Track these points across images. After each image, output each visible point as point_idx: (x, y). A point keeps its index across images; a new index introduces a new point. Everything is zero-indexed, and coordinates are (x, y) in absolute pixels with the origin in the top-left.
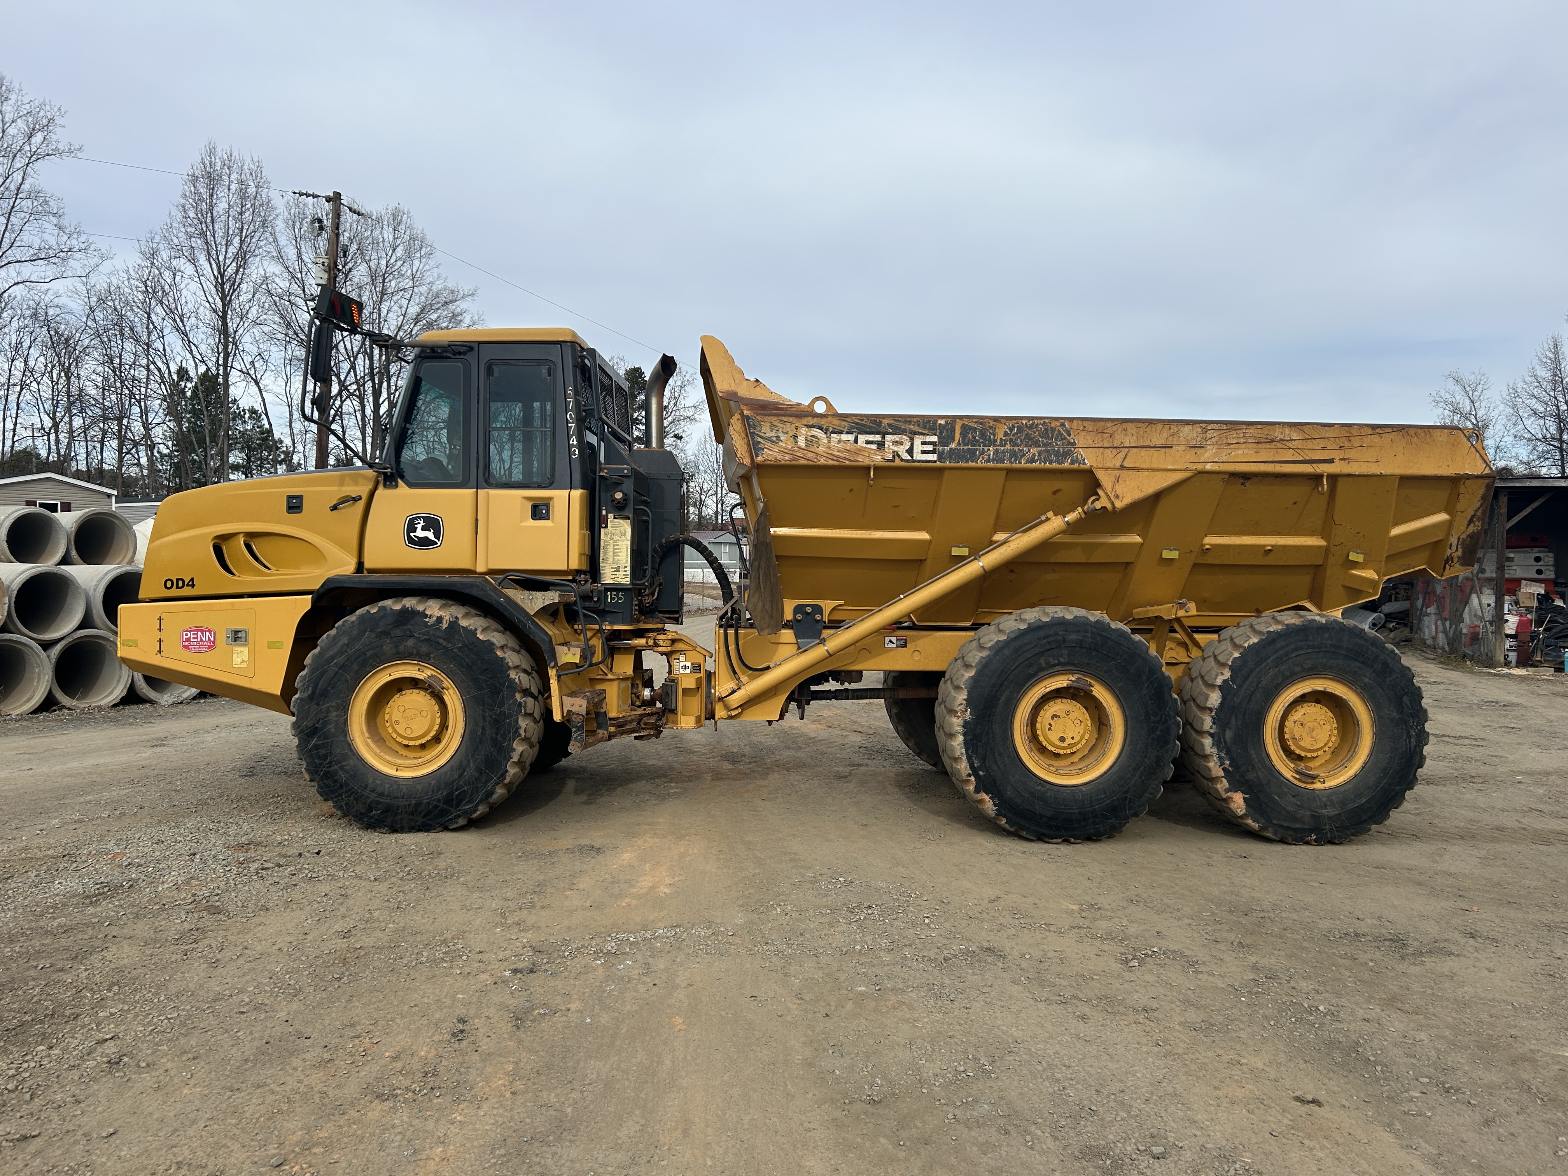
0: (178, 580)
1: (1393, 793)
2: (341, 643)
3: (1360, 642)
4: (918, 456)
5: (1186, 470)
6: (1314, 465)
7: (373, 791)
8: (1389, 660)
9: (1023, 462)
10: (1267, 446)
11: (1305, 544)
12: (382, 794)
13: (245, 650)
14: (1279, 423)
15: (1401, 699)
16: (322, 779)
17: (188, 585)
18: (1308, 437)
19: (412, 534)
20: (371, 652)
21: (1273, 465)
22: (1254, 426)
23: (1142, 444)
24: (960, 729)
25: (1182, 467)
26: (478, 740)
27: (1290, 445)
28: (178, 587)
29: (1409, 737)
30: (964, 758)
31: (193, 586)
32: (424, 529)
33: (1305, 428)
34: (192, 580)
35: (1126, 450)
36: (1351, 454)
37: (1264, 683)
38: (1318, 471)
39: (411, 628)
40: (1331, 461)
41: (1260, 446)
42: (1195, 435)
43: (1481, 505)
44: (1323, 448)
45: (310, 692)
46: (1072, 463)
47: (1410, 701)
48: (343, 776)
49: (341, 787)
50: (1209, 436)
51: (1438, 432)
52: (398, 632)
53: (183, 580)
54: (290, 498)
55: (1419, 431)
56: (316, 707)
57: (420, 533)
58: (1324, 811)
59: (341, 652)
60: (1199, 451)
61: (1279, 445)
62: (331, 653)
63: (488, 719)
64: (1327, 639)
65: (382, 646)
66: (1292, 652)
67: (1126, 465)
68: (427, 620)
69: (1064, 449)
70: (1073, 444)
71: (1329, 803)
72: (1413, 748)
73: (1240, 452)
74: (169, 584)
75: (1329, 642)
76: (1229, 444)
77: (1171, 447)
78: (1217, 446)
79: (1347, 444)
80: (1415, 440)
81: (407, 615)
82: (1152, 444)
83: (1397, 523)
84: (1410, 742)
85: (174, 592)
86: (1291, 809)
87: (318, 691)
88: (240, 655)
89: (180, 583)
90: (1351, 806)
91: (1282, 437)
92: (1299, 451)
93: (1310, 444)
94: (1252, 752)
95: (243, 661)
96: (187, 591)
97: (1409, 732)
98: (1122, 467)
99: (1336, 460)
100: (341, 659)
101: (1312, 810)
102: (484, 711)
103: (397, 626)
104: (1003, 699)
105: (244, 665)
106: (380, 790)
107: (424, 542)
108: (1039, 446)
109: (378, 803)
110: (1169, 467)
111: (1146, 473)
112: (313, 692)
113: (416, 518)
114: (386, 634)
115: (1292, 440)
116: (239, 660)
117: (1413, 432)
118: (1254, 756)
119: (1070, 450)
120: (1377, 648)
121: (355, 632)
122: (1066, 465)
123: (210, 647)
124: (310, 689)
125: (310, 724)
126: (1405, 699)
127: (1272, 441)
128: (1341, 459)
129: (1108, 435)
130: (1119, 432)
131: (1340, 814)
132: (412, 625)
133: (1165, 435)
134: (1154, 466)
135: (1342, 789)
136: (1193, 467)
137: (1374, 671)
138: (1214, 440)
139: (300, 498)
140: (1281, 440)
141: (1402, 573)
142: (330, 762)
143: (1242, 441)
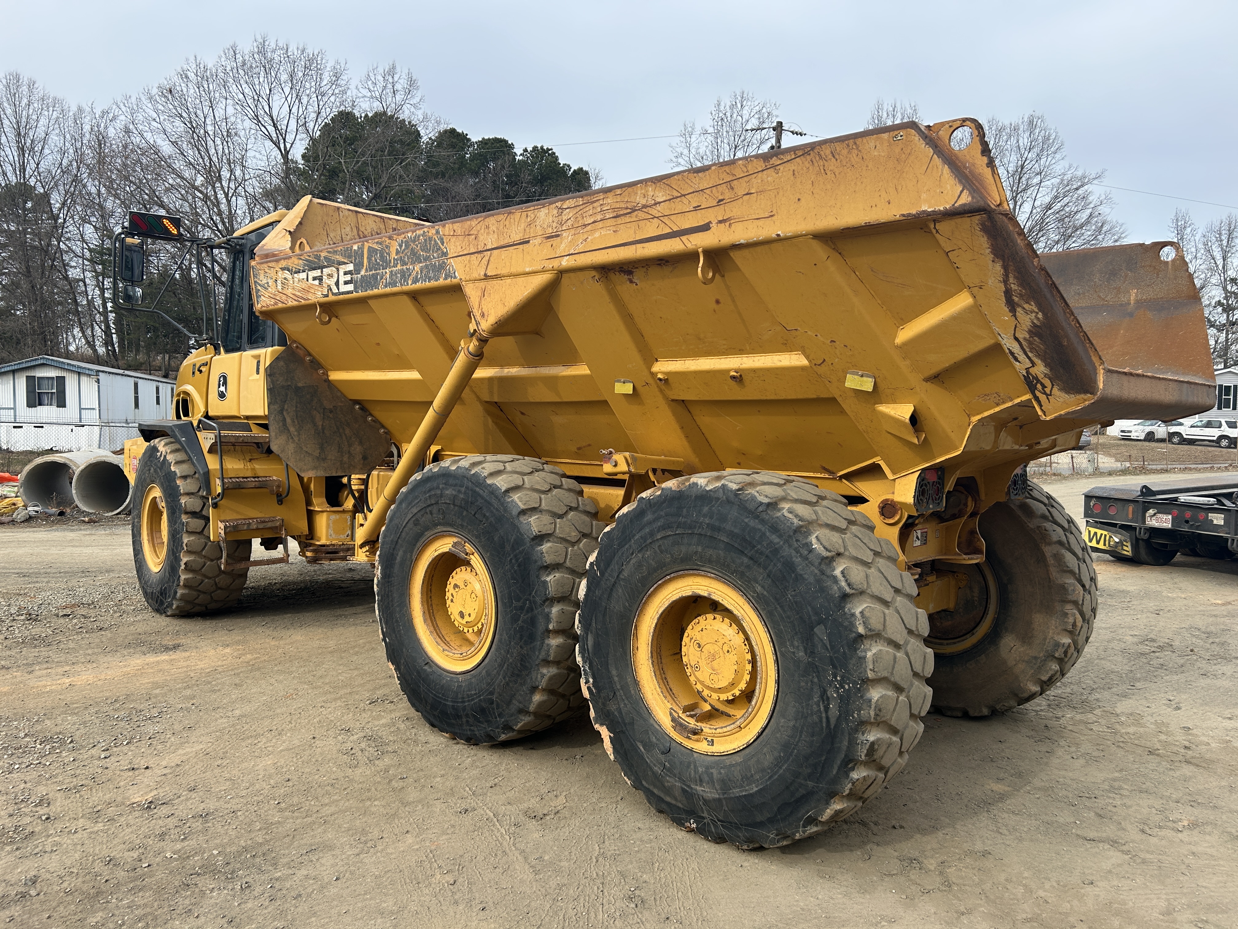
1: (802, 791)
3: (753, 523)
4: (344, 288)
5: (543, 271)
6: (684, 238)
8: (797, 560)
9: (410, 282)
10: (627, 219)
11: (779, 364)
14: (640, 182)
15: (812, 628)
18: (676, 194)
20: (143, 477)
21: (634, 246)
22: (612, 193)
23: (502, 243)
24: (377, 588)
25: (539, 267)
27: (654, 211)
29: (825, 698)
33: (672, 181)
35: (489, 253)
36: (733, 210)
37: (625, 574)
38: (689, 246)
39: (152, 460)
40: (706, 228)
41: (619, 221)
42: (551, 219)
43: (1005, 268)
44: (697, 208)
46: (446, 279)
47: (829, 635)
50: (565, 218)
51: (871, 142)
55: (838, 146)
58: (699, 788)
60: (555, 241)
61: (641, 215)
64: (705, 516)
65: (146, 473)
66: (658, 531)
67: (489, 274)
68: (158, 454)
69: (439, 261)
70: (445, 254)
71: (706, 778)
72: (833, 721)
73: (597, 235)
75: (707, 521)
76: (585, 225)
77: (528, 242)
78: (573, 231)
79: (728, 195)
80: (832, 164)
81: (153, 450)
82: (511, 241)
83: (904, 320)
84: (827, 709)
86: (657, 769)
90: (736, 792)
91: (644, 202)
92: (665, 220)
93: (679, 206)
94: (614, 672)
97: (824, 692)
98: (486, 277)
99: (713, 225)
101: (683, 782)
103: (150, 458)
104: (398, 559)
108: (421, 262)
110: (527, 270)
111: (509, 281)
114: (146, 463)
115: (656, 204)
117: (828, 152)
118: (616, 679)
119: (444, 262)
120: (780, 536)
122: (441, 282)
126: (819, 631)
127: (633, 210)
128: (720, 222)
129: (473, 237)
130: (482, 231)
131: (719, 800)
133: (523, 226)
134: (514, 270)
135: (728, 761)
136: (549, 265)
137: (769, 576)
138: (570, 223)
140: (645, 206)
141: (997, 409)
143: (599, 217)
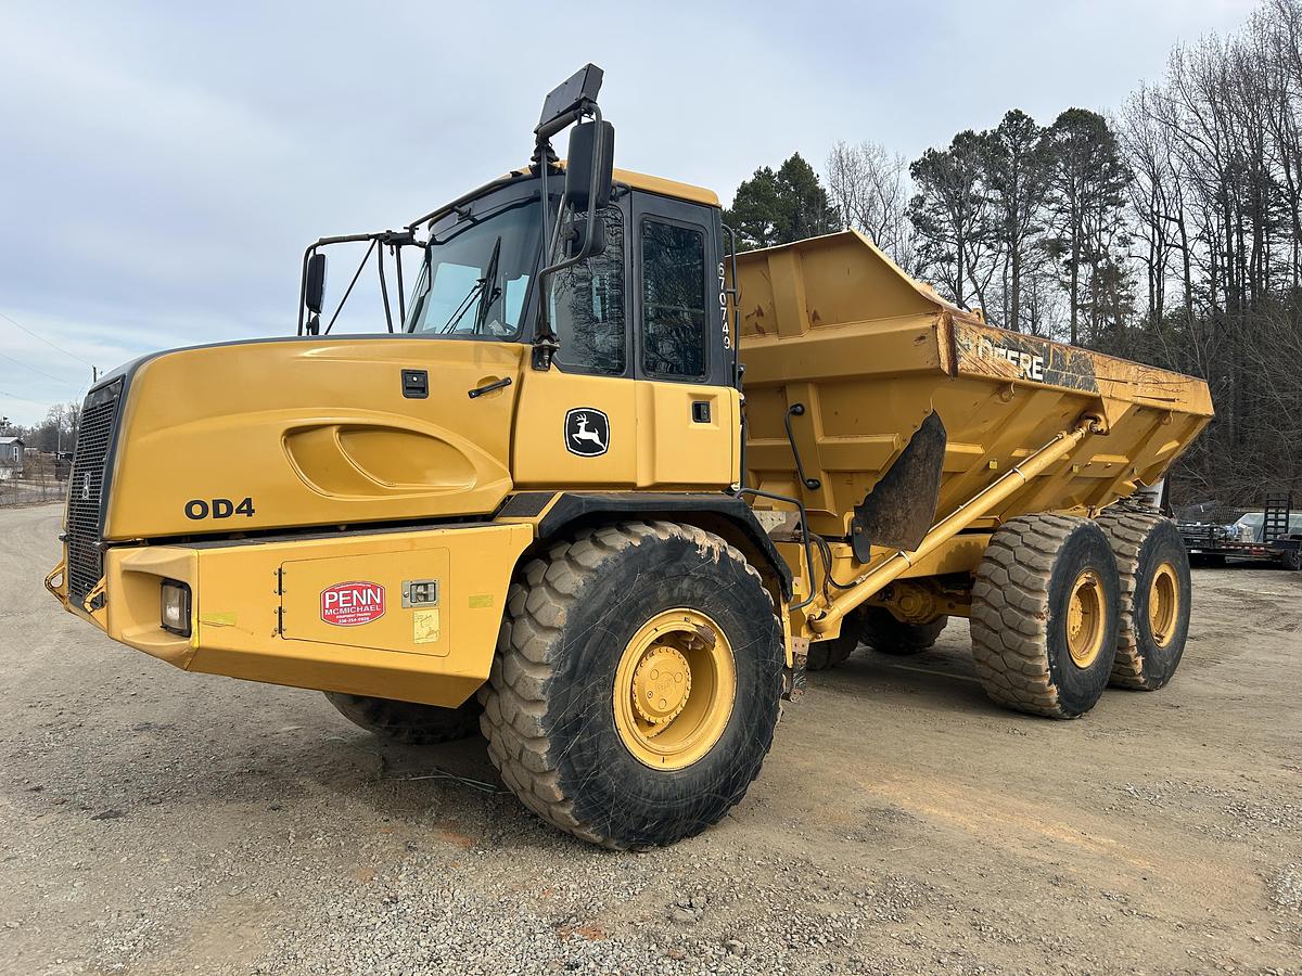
0: (216, 503)
2: (607, 590)
4: (1035, 376)
6: (1169, 403)
7: (648, 797)
9: (1076, 387)
11: (1122, 461)
12: (657, 799)
13: (433, 613)
16: (582, 794)
17: (239, 511)
18: (1168, 381)
19: (574, 436)
20: (644, 601)
23: (1118, 378)
24: (1044, 629)
25: (1130, 400)
26: (752, 703)
27: (1163, 386)
28: (217, 515)
30: (1046, 655)
31: (250, 512)
32: (588, 429)
34: (248, 501)
35: (1113, 383)
36: (1180, 396)
39: (685, 563)
41: (1155, 386)
42: (1135, 374)
44: (1172, 391)
45: (568, 667)
46: (1094, 391)
48: (612, 784)
49: (610, 800)
50: (1139, 375)
52: (672, 570)
53: (229, 504)
54: (406, 374)
56: (579, 688)
57: (583, 435)
59: (608, 605)
60: (1136, 387)
61: (1160, 386)
62: (594, 607)
63: (761, 674)
65: (656, 591)
67: (1111, 395)
68: (698, 552)
69: (1090, 376)
70: (1094, 374)
73: (1149, 390)
74: (197, 510)
77: (1127, 383)
79: (1179, 388)
81: (678, 548)
82: (1121, 379)
85: (210, 524)
86: (1155, 664)
87: (581, 665)
88: (426, 622)
89: (223, 509)
91: (1161, 380)
92: (1166, 392)
93: (1169, 387)
95: (431, 632)
96: (238, 522)
98: (1112, 398)
100: (608, 615)
101: (1161, 663)
102: (758, 665)
103: (671, 563)
105: (433, 638)
106: (655, 793)
107: (588, 448)
108: (1082, 375)
109: (655, 811)
110: (1126, 398)
111: (1118, 402)
112: (574, 667)
113: (578, 414)
114: (659, 574)
116: (425, 631)
118: (1146, 627)
119: (1092, 378)
121: (622, 574)
122: (1091, 392)
123: (374, 615)
124: (569, 662)
125: (570, 715)
127: (1158, 383)
128: (1177, 399)
130: (1110, 367)
132: (686, 560)
133: (1125, 373)
134: (1122, 397)
138: (1141, 379)
139: (423, 374)
142: (598, 767)
